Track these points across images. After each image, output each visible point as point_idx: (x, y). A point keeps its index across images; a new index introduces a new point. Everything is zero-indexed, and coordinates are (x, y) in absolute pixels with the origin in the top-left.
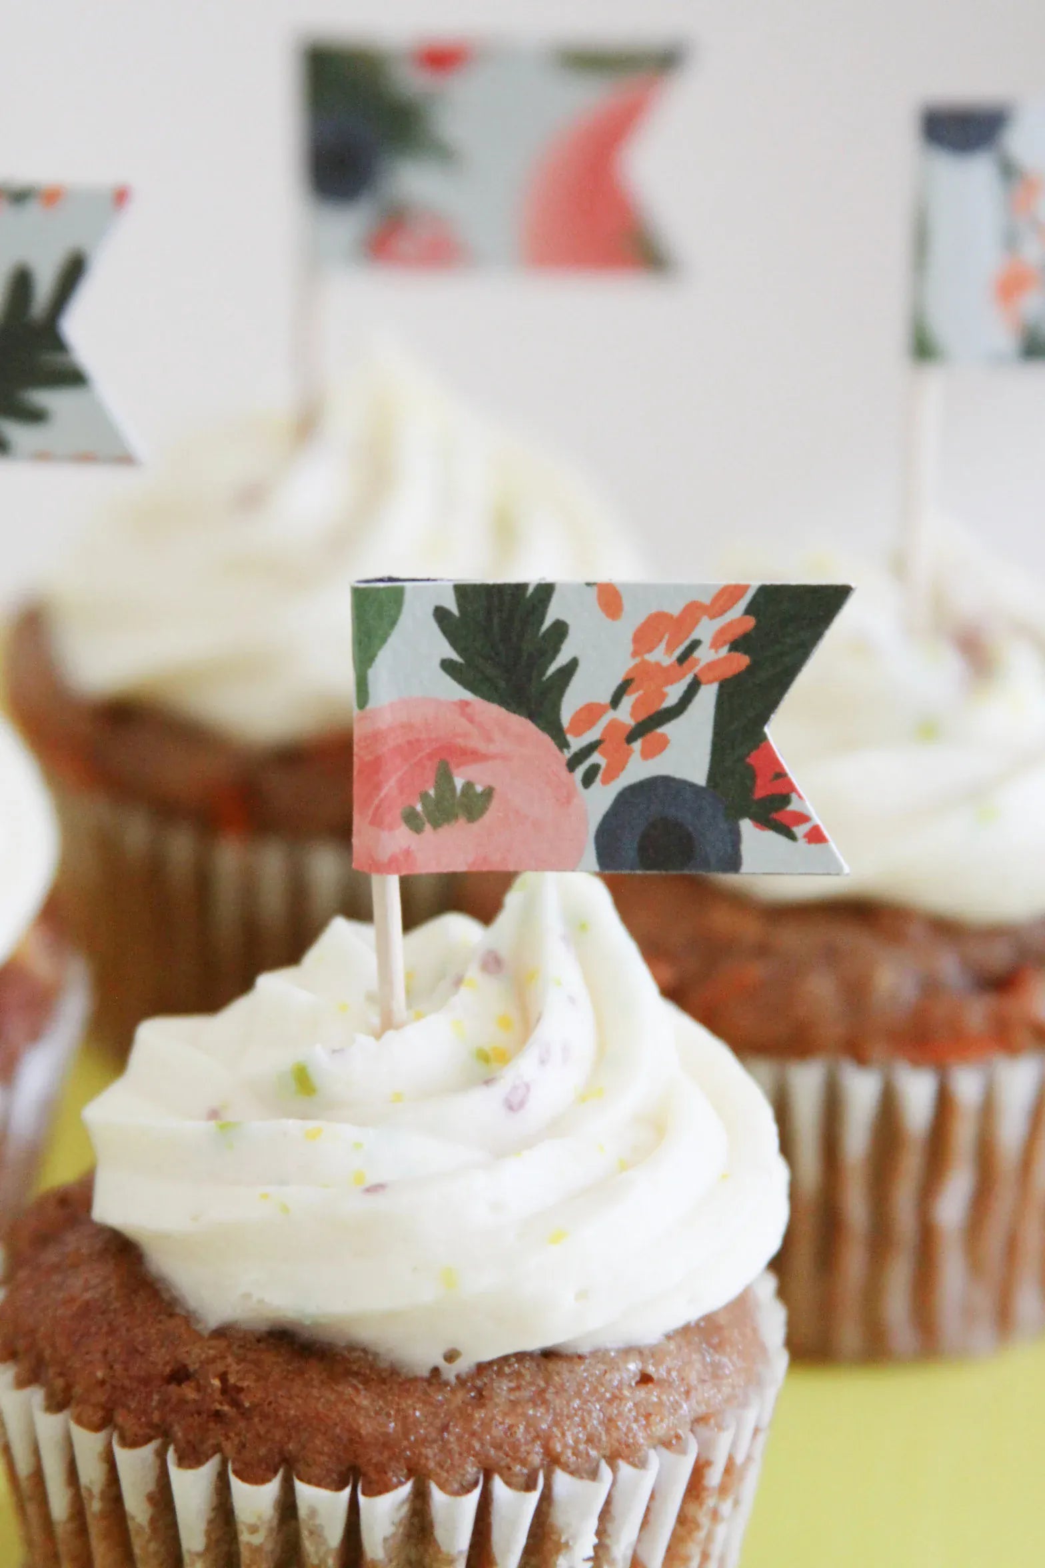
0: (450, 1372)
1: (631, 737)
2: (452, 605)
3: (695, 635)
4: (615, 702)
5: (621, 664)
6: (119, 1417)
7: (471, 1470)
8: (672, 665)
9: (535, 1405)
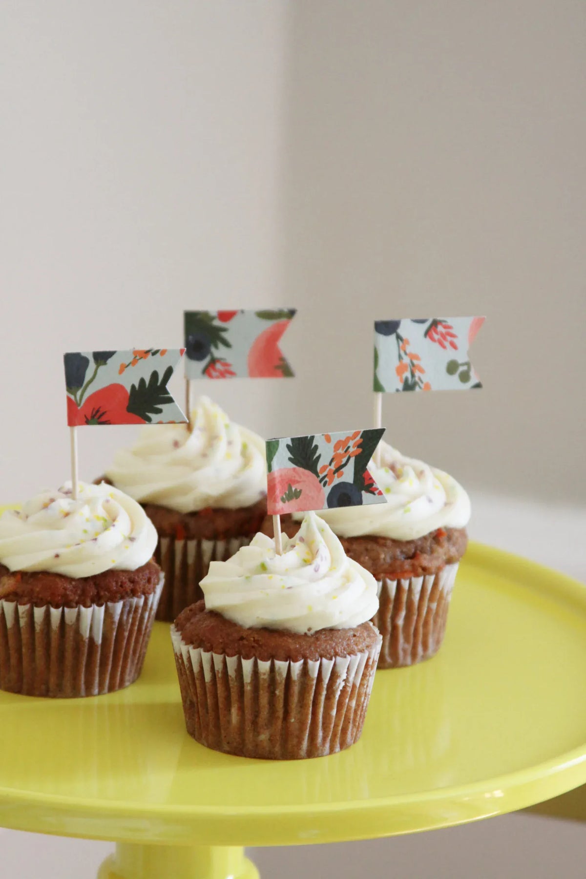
0: (309, 634)
1: (334, 473)
2: (290, 443)
3: (348, 445)
4: (330, 464)
5: (331, 454)
6: (227, 650)
7: (317, 655)
8: (343, 454)
9: (330, 641)
